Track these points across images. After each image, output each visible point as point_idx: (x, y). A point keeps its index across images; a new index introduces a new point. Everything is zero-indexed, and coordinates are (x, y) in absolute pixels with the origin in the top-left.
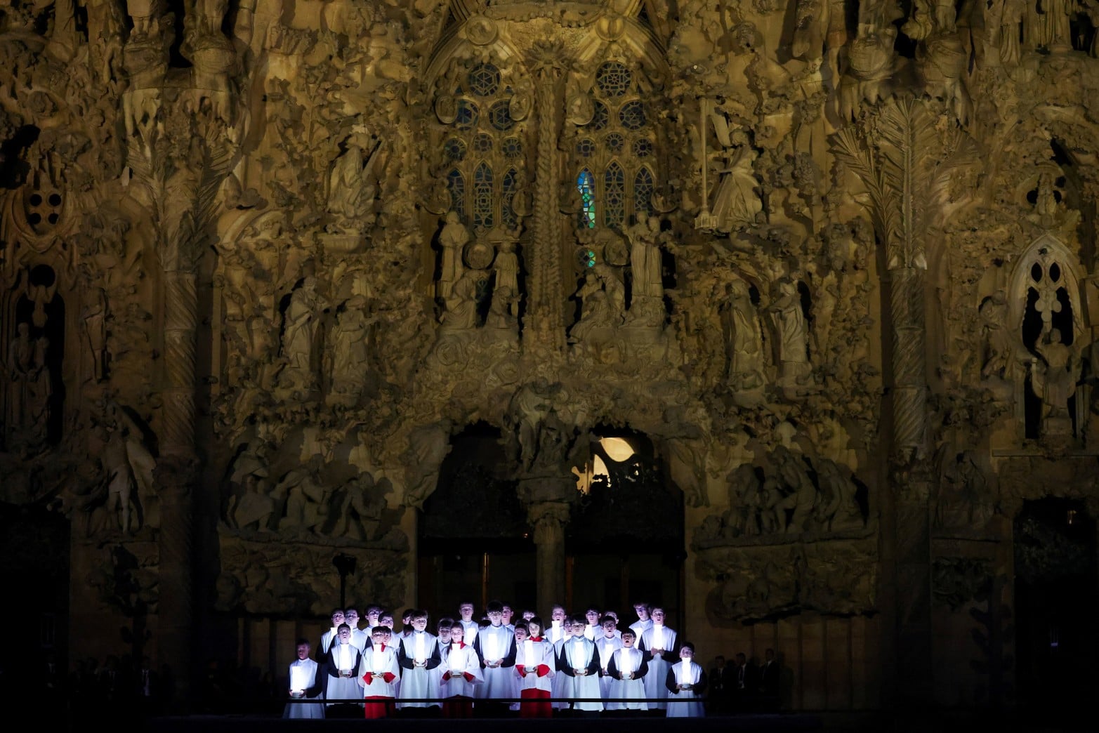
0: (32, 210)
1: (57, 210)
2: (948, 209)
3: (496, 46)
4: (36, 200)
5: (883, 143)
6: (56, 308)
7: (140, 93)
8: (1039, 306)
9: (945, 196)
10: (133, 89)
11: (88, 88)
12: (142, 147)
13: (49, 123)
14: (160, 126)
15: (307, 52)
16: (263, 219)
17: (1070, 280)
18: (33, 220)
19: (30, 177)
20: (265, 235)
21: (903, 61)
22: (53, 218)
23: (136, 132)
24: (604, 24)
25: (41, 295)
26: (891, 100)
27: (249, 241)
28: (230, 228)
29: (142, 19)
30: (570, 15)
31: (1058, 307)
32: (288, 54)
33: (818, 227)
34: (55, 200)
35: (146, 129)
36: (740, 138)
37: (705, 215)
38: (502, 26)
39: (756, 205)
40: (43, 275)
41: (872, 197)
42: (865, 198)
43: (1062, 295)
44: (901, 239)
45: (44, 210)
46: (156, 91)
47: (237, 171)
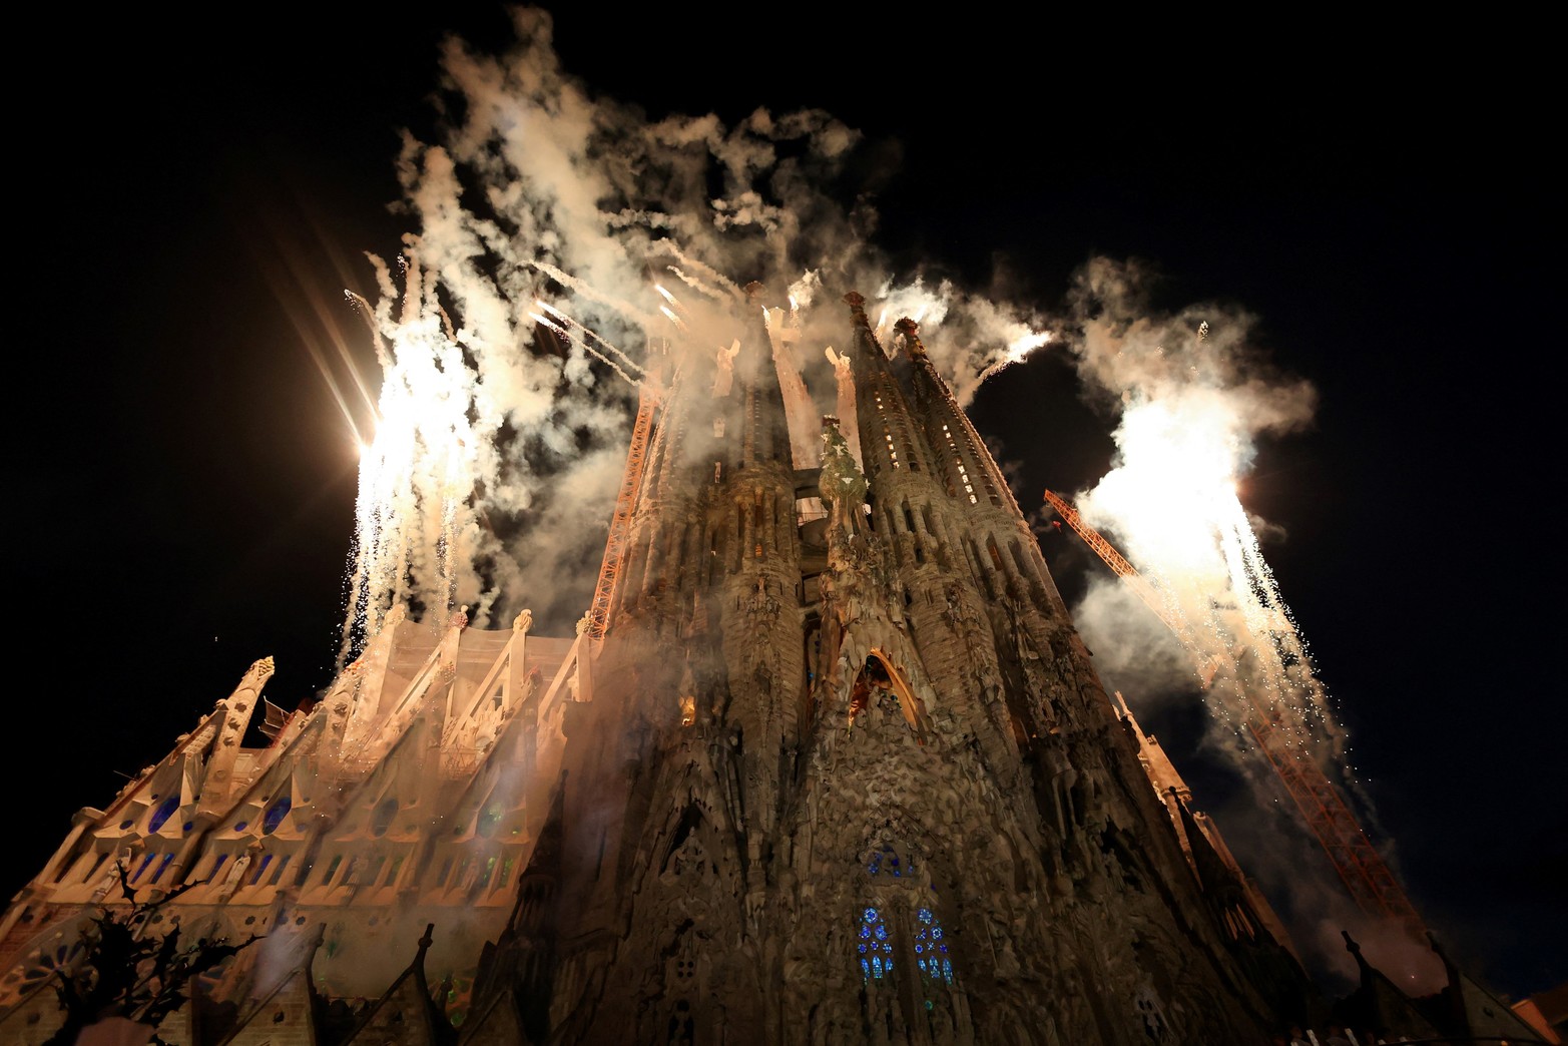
0: (680, 969)
1: (692, 970)
2: (1109, 963)
3: (875, 899)
4: (681, 965)
5: (1080, 927)
6: (689, 1025)
7: (755, 895)
8: (1149, 1023)
9: (1107, 957)
10: (751, 893)
11: (721, 899)
12: (754, 923)
13: (701, 917)
14: (763, 912)
15: (819, 884)
16: (804, 967)
17: (1159, 1008)
18: (681, 974)
19: (680, 951)
20: (803, 976)
21: (1078, 888)
22: (690, 974)
23: (752, 916)
24: (920, 889)
25: (682, 1016)
26: (1079, 905)
27: (796, 979)
28: (790, 969)
29: (755, 860)
30: (907, 884)
31: (1158, 1024)
32: (811, 884)
33: (1054, 973)
34: (691, 965)
35: (755, 914)
36: (1003, 932)
37: (998, 970)
38: (878, 888)
39: (1018, 965)
40: (683, 1005)
41: (1077, 956)
42: (1073, 957)
43: (1157, 1016)
44: (1100, 975)
45: (685, 970)
46: (763, 893)
47: (793, 940)
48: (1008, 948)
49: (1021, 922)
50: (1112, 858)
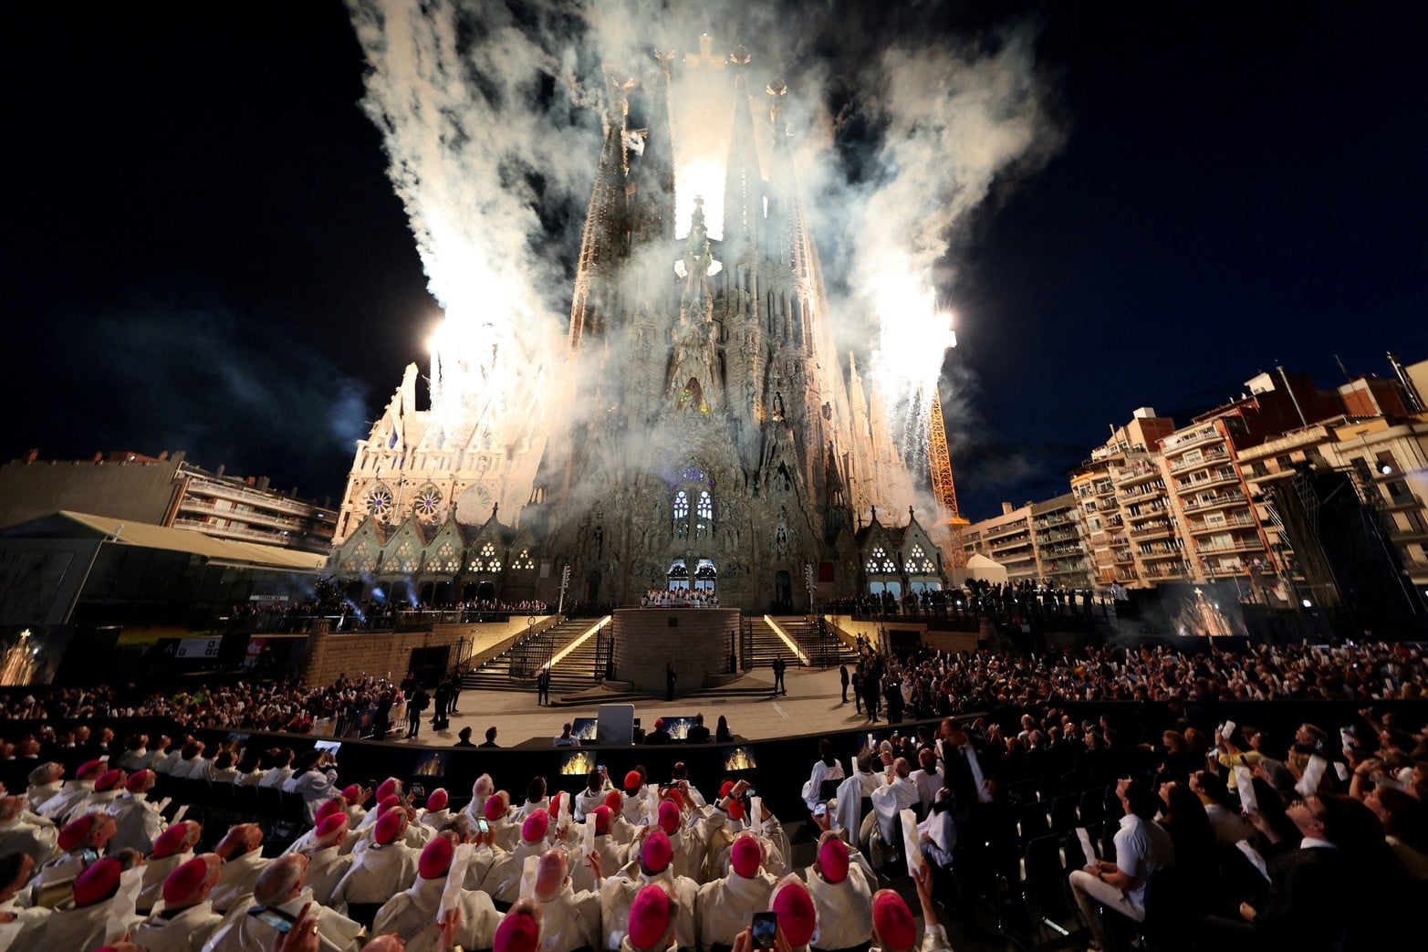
4: (598, 514)
5: (752, 506)
18: (598, 518)
21: (756, 491)
22: (602, 518)
25: (599, 532)
28: (634, 520)
34: (602, 514)
45: (600, 516)
48: (727, 511)
49: (734, 502)
50: (782, 476)
